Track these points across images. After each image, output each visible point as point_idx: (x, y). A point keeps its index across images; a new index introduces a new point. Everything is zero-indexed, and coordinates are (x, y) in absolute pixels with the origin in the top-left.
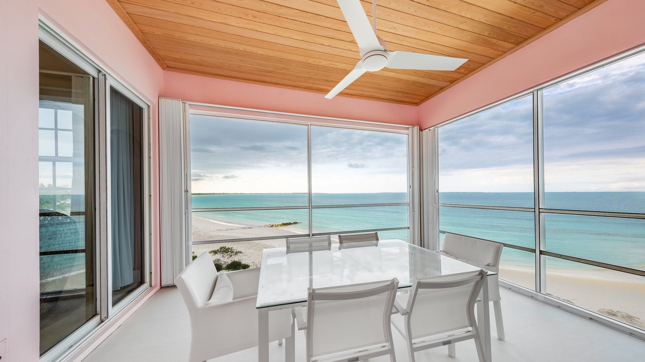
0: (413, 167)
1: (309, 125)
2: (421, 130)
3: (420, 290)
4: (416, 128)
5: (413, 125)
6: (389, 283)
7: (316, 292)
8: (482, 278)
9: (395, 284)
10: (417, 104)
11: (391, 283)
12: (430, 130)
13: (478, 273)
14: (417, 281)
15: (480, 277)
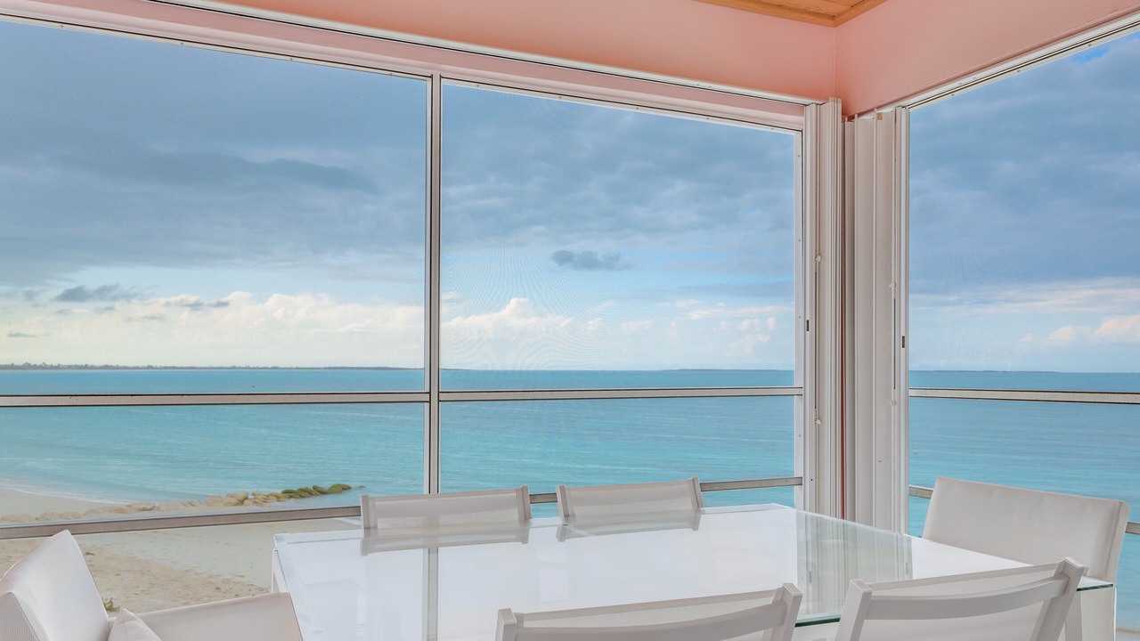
0: (818, 252)
1: (436, 79)
2: (848, 116)
3: (867, 623)
4: (831, 110)
5: (820, 96)
6: (770, 601)
7: (527, 624)
8: (1065, 590)
9: (789, 603)
10: (834, 19)
11: (775, 602)
12: (879, 117)
13: (1052, 573)
14: (863, 590)
15: (1059, 583)
